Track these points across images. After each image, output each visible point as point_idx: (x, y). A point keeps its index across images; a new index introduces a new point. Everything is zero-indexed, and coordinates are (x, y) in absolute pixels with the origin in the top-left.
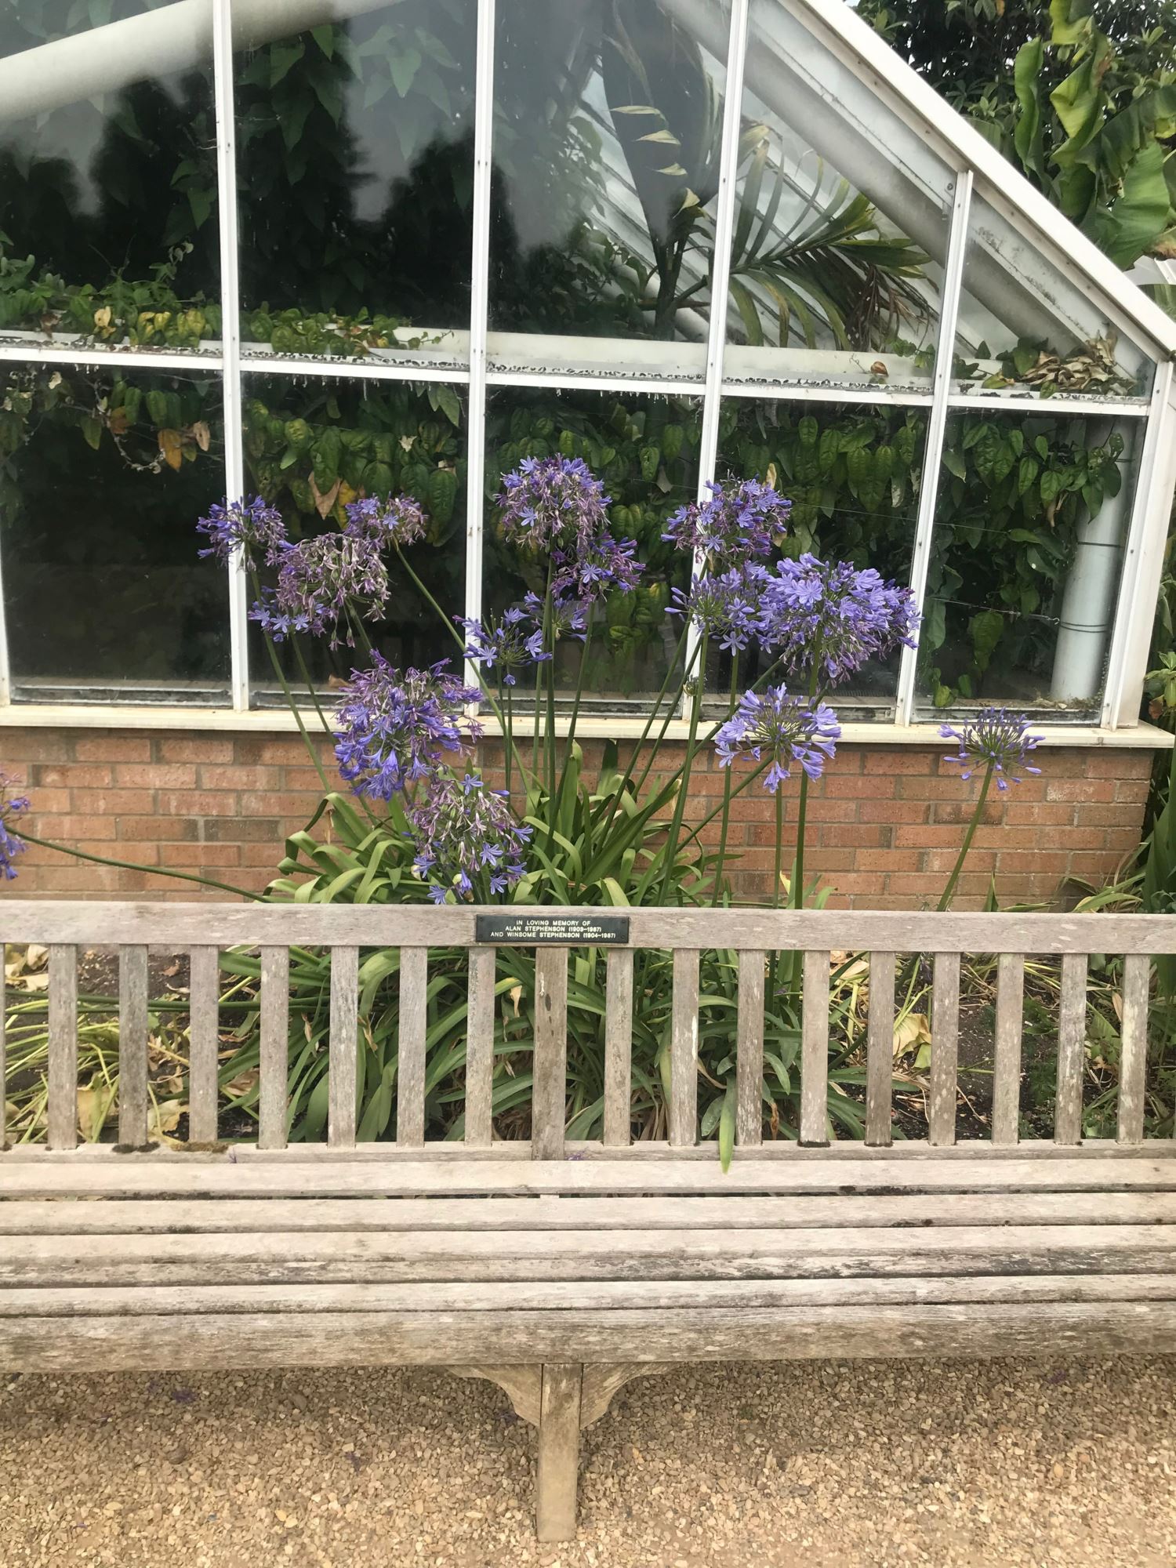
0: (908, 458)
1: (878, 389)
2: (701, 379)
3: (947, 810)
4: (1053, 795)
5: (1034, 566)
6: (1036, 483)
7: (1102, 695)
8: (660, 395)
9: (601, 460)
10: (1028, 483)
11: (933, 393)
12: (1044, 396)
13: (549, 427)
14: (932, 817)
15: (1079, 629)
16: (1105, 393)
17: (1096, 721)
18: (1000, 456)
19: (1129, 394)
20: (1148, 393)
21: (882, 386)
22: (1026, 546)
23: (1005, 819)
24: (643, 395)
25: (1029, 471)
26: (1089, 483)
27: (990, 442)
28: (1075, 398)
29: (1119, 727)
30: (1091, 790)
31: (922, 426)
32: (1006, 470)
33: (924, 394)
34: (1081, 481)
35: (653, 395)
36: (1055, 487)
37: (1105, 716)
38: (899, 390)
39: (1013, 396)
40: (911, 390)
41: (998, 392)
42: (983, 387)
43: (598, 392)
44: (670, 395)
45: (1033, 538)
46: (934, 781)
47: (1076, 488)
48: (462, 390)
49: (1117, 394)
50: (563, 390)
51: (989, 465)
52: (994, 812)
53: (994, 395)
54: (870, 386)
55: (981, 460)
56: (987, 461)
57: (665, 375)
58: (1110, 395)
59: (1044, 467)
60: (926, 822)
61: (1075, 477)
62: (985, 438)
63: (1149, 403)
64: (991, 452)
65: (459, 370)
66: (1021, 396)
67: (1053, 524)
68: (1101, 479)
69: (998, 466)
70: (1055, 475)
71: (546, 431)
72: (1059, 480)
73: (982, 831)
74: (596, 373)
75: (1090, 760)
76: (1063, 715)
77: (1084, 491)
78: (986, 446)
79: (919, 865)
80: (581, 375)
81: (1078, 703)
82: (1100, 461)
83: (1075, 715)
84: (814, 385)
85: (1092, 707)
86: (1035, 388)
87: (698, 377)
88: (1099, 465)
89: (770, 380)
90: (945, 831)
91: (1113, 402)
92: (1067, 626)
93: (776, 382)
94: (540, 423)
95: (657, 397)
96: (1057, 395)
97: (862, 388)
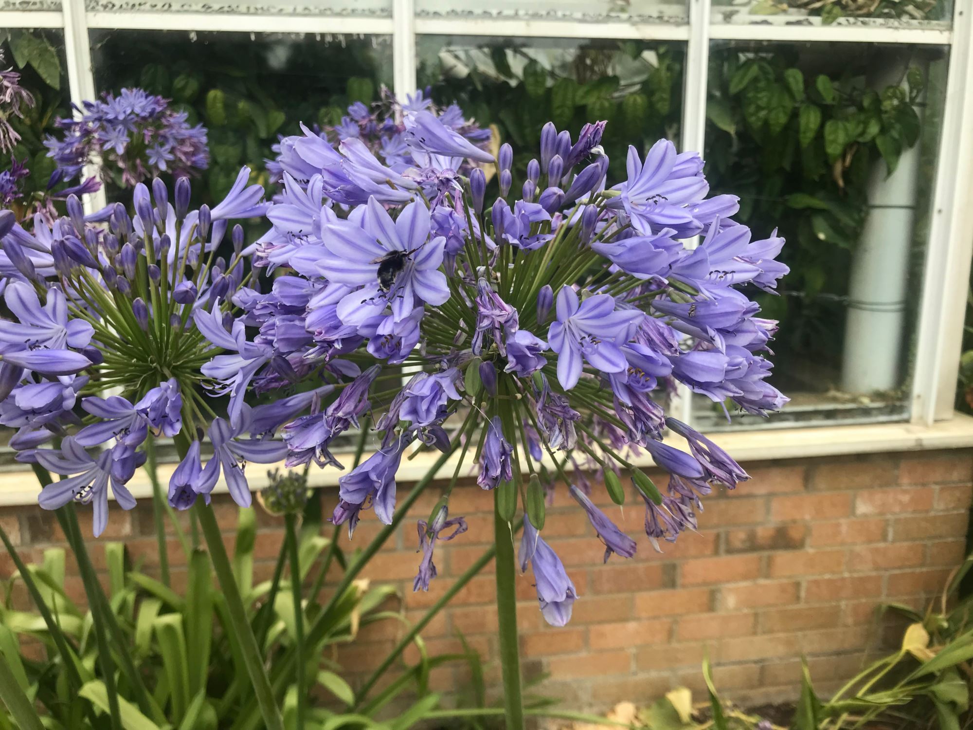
0: (664, 107)
1: (618, 20)
2: (387, 13)
3: (739, 537)
4: (863, 508)
5: (822, 236)
6: (820, 136)
7: (910, 386)
8: (334, 35)
9: (268, 127)
10: (810, 135)
11: (688, 23)
12: (826, 22)
13: (193, 86)
14: (723, 547)
15: (875, 307)
16: (899, 16)
17: (905, 416)
18: (775, 102)
19: (927, 17)
20: (948, 15)
21: (624, 16)
22: (811, 212)
23: (808, 541)
24: (310, 36)
25: (810, 120)
26: (883, 130)
27: (762, 84)
28: (864, 23)
29: (936, 421)
30: (906, 498)
31: (677, 67)
32: (783, 119)
33: (678, 24)
34: (874, 129)
35: (323, 35)
36: (842, 138)
37: (915, 409)
38: (646, 20)
39: (789, 23)
40: (661, 19)
41: (770, 18)
42: (751, 13)
43: (247, 34)
44: (348, 36)
45: (816, 202)
46: (723, 504)
47: (868, 138)
48: (55, 37)
49: (913, 17)
50: (199, 33)
51: (763, 114)
52: (795, 534)
53: (765, 22)
54: (608, 16)
55: (752, 109)
56: (759, 108)
57: (337, 9)
58: (905, 18)
59: (827, 113)
60: (716, 552)
61: (866, 124)
62: (756, 80)
63: (951, 28)
64: (763, 98)
65: (49, 10)
66: (799, 23)
67: (841, 183)
68: (898, 126)
69: (773, 115)
70: (840, 124)
71: (188, 92)
72: (846, 129)
73: (782, 557)
74: (243, 9)
75: (904, 465)
76: (866, 412)
77: (879, 142)
78: (757, 90)
79: (711, 603)
80: (221, 11)
81: (878, 395)
82: (895, 102)
83: (880, 411)
84: (536, 16)
85: (900, 399)
86: (816, 12)
87: (382, 10)
88: (896, 108)
89: (478, 11)
90: (739, 562)
91: (909, 27)
92: (858, 305)
93: (486, 15)
94: (179, 82)
95: (329, 39)
96: (842, 20)
97: (598, 20)
